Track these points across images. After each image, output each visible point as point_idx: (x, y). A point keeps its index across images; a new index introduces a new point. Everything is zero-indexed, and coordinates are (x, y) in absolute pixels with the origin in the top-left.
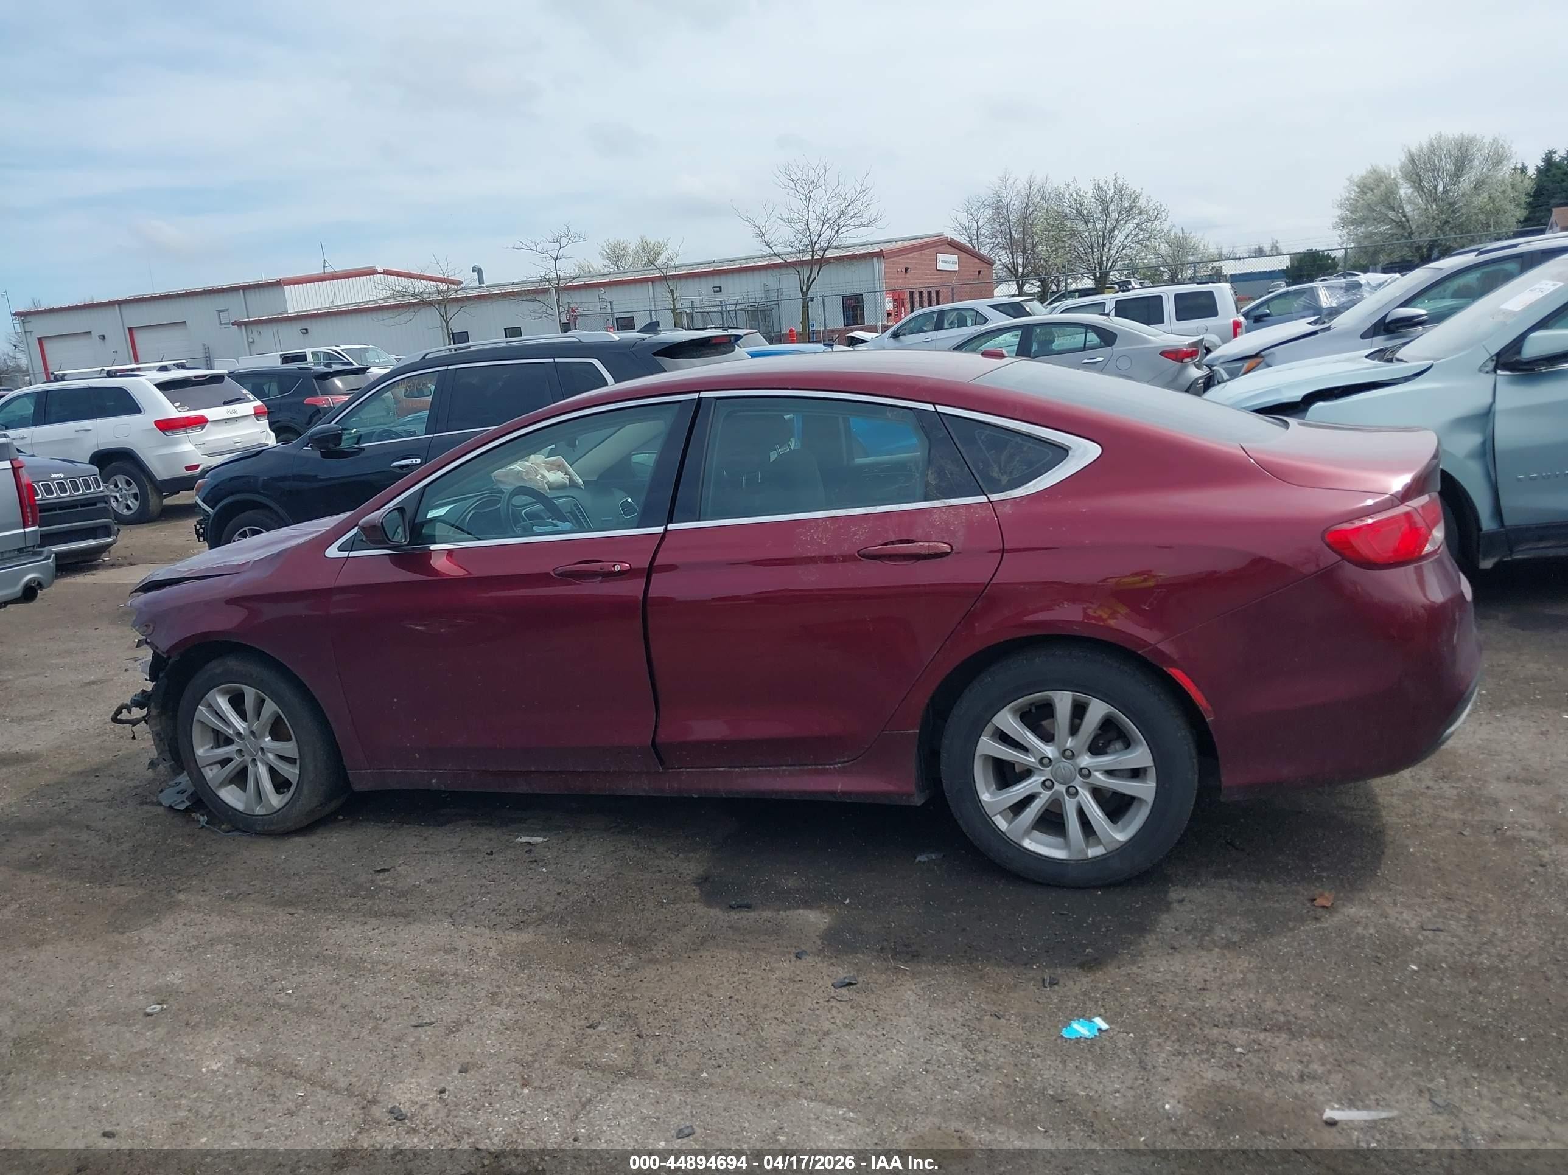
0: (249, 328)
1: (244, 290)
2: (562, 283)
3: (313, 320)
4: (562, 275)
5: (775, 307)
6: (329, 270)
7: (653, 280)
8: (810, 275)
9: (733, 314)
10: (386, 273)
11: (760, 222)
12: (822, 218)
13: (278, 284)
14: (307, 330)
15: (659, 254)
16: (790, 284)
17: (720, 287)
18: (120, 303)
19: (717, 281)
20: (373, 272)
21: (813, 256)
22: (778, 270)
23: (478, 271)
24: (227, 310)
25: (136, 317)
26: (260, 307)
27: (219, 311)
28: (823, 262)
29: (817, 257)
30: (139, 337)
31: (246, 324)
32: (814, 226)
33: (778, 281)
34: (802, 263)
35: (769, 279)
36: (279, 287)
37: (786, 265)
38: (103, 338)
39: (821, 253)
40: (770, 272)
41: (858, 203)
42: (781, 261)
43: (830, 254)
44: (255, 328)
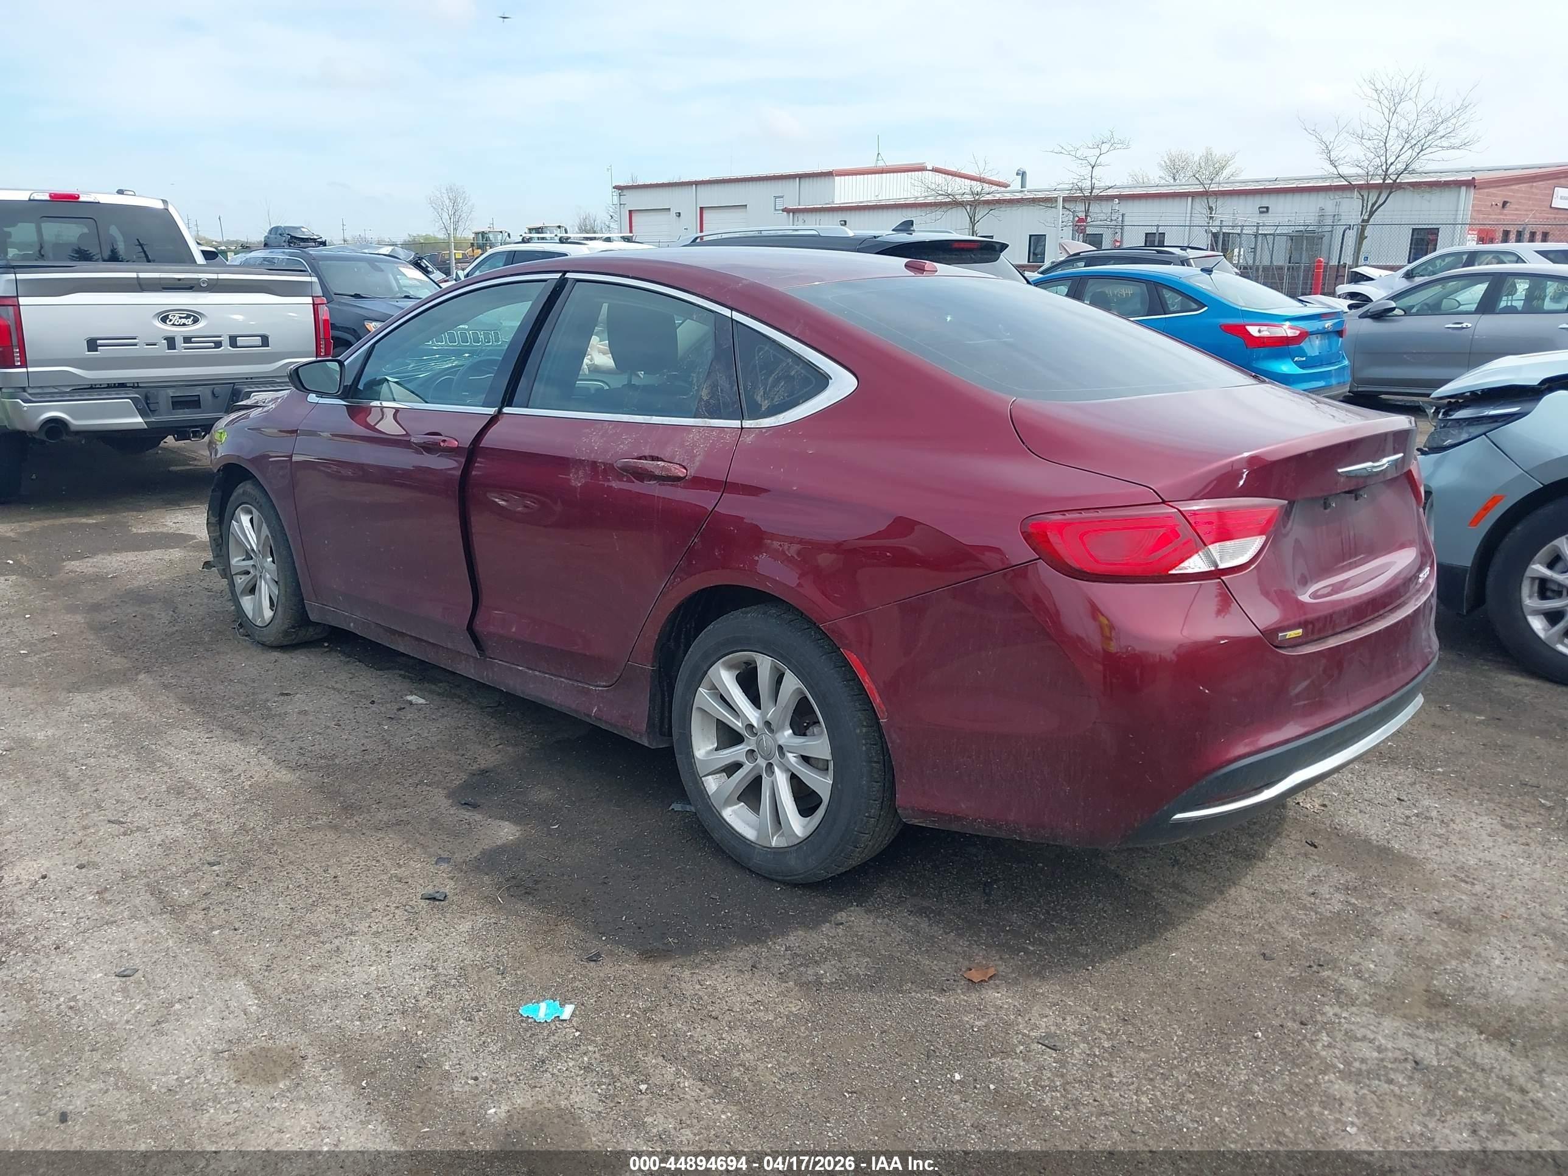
0: (796, 215)
1: (800, 178)
2: (1096, 192)
3: (853, 213)
4: (1097, 184)
5: (1326, 234)
6: (881, 164)
7: (1194, 195)
8: (1376, 202)
9: (1270, 238)
10: (935, 170)
11: (1328, 137)
12: (1405, 135)
13: (829, 174)
14: (845, 222)
15: (1223, 168)
16: (1351, 209)
17: (1267, 208)
18: (697, 183)
19: (1265, 201)
20: (922, 169)
21: (1384, 180)
22: (1340, 193)
23: (1023, 175)
24: (782, 197)
25: (709, 197)
26: (812, 195)
27: (776, 197)
28: (1394, 187)
29: (1388, 181)
30: (707, 215)
31: (794, 211)
32: (1394, 146)
33: (1337, 205)
34: (1369, 187)
35: (1327, 203)
36: (831, 177)
37: (1350, 188)
38: (679, 215)
39: (1394, 177)
40: (1331, 194)
41: (1454, 121)
42: (1346, 183)
43: (1406, 178)
44: (801, 217)
